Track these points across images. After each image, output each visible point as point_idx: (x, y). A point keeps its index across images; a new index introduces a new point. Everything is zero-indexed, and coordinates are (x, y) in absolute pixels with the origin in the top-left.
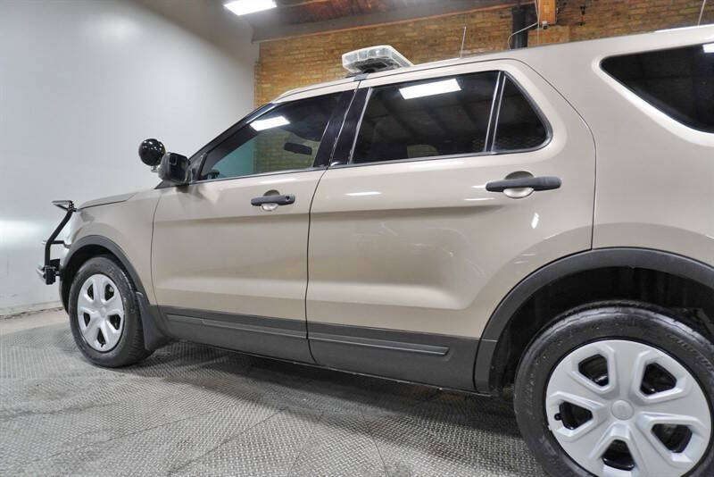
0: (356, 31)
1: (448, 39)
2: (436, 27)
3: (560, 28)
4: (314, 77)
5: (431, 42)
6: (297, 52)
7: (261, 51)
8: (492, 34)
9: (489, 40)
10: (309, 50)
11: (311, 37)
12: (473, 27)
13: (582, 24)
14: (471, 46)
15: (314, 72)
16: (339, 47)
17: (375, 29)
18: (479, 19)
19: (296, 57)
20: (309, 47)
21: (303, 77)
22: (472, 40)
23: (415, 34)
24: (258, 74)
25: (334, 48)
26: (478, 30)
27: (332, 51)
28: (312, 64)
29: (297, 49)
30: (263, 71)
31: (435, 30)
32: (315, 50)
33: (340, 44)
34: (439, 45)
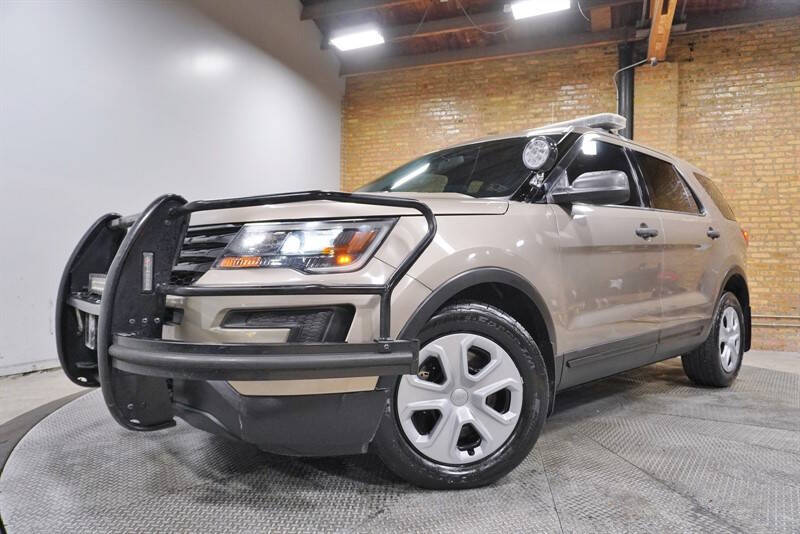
0: (451, 66)
1: (550, 75)
2: (537, 62)
3: (669, 65)
4: (405, 112)
5: (532, 77)
6: (387, 86)
7: (348, 86)
8: (596, 70)
9: (593, 76)
10: (400, 85)
11: (403, 72)
12: (576, 63)
13: (690, 60)
14: (574, 82)
15: (406, 107)
16: (434, 81)
17: (472, 63)
18: (582, 54)
19: (388, 91)
20: (400, 81)
21: (394, 113)
22: (575, 76)
23: (515, 69)
24: (345, 109)
25: (427, 82)
26: (580, 66)
27: (426, 86)
28: (405, 99)
29: (387, 83)
30: (349, 106)
31: (537, 66)
32: (407, 84)
33: (434, 78)
34: (539, 80)
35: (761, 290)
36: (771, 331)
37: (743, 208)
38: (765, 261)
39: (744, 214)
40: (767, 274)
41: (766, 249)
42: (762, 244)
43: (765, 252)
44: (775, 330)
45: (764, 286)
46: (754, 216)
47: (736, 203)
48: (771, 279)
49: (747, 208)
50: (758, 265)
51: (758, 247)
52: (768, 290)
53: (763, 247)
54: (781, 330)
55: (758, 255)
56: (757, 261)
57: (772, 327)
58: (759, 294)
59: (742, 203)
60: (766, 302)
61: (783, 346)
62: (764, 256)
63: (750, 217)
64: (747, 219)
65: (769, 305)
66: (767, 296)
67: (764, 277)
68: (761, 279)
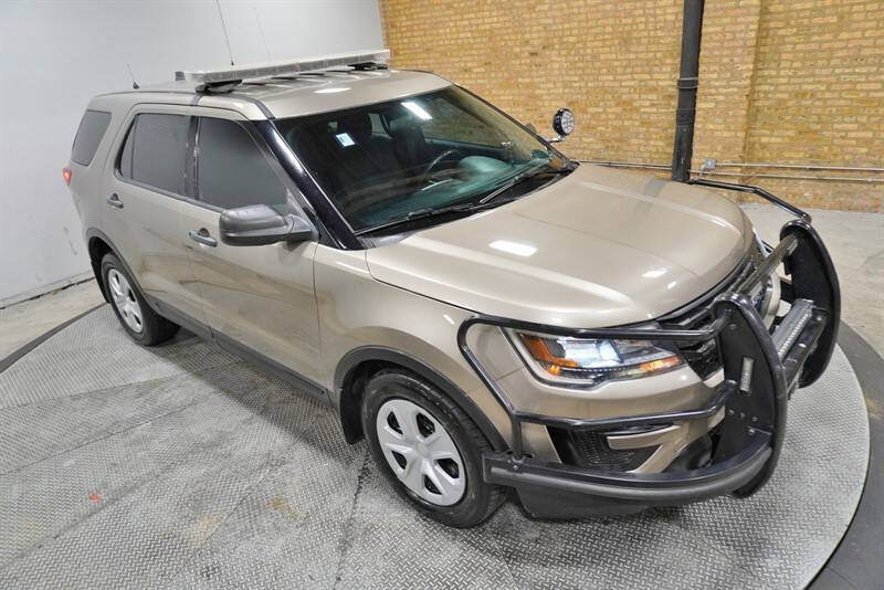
35: (862, 135)
36: (865, 187)
37: (855, 17)
38: (872, 94)
39: (855, 26)
40: (873, 112)
41: (878, 77)
42: (874, 69)
43: (876, 82)
44: (871, 186)
45: (866, 130)
46: (870, 29)
47: (846, 9)
48: (877, 119)
49: (861, 16)
50: (862, 101)
51: (868, 74)
52: (870, 135)
53: (875, 74)
54: (878, 187)
55: (866, 87)
56: (862, 95)
57: (868, 183)
58: (857, 139)
59: (855, 8)
60: (864, 150)
61: (877, 206)
62: (872, 86)
63: (864, 30)
64: (858, 34)
65: (868, 154)
66: (868, 142)
67: (869, 117)
68: (864, 119)
